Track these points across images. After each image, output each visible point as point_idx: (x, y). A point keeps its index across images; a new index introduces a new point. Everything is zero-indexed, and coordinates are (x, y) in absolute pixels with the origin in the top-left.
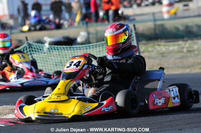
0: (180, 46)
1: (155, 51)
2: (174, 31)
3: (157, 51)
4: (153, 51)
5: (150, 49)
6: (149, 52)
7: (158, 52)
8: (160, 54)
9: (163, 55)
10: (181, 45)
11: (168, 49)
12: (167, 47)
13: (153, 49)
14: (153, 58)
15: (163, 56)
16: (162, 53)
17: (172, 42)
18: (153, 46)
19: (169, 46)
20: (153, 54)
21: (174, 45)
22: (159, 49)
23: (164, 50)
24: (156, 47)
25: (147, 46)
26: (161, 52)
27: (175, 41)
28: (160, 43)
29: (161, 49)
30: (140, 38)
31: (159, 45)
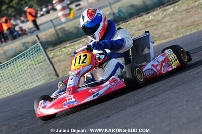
0: (85, 43)
1: (63, 54)
2: (75, 31)
3: (65, 54)
4: (61, 55)
5: (58, 53)
6: (58, 56)
7: (67, 54)
8: (68, 55)
10: (85, 41)
11: (74, 48)
12: (72, 47)
13: (60, 52)
14: (64, 61)
17: (76, 41)
18: (60, 50)
19: (73, 46)
21: (79, 44)
23: (71, 50)
24: (63, 50)
25: (54, 51)
26: (69, 53)
27: (79, 40)
29: (68, 51)
30: (46, 46)
31: (65, 47)
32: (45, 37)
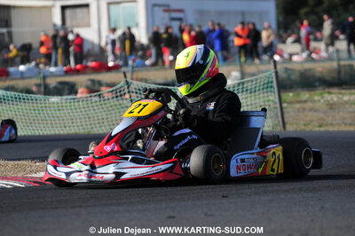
1: (322, 101)
3: (325, 101)
4: (319, 101)
5: (316, 98)
6: (314, 101)
7: (327, 102)
8: (329, 105)
9: (332, 106)
11: (342, 98)
12: (340, 96)
13: (319, 98)
14: (316, 111)
15: (331, 108)
16: (332, 105)
18: (322, 94)
19: (343, 94)
20: (318, 105)
22: (329, 98)
23: (335, 99)
24: (326, 95)
25: (313, 92)
26: (331, 102)
28: (332, 90)
29: (332, 99)
31: (329, 93)
32: (320, 69)
